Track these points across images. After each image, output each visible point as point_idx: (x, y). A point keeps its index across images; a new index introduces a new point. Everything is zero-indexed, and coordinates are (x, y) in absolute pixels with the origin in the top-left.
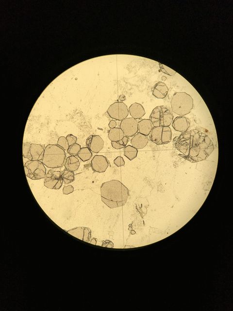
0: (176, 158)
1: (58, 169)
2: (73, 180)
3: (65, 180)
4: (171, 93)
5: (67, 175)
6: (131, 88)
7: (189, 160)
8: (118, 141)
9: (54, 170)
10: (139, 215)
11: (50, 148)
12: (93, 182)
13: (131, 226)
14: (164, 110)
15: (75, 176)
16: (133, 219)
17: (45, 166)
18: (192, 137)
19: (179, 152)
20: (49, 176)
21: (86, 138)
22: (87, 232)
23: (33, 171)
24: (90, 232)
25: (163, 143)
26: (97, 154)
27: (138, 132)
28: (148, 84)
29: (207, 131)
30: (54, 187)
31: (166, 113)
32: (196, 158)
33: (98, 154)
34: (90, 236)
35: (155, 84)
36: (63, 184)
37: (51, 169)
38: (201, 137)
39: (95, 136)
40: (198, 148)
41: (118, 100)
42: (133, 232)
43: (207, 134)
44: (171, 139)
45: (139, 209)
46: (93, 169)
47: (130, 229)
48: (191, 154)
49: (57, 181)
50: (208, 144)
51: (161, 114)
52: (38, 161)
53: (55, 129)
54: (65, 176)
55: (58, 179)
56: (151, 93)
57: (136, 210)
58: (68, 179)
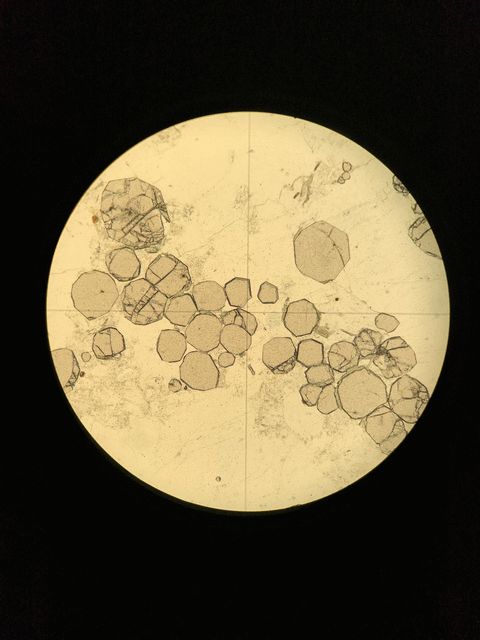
0: (174, 218)
1: (373, 368)
2: (365, 331)
3: (377, 342)
4: (97, 325)
5: (367, 346)
6: (149, 387)
7: (161, 197)
8: (241, 327)
9: (379, 373)
10: (314, 186)
11: (355, 413)
12: (337, 299)
13: (341, 180)
14: (130, 310)
15: (357, 333)
16: (328, 187)
17: (388, 390)
18: (126, 230)
19: (166, 225)
20: (395, 371)
21: (285, 376)
22: (417, 233)
23: (415, 401)
24: (413, 226)
25: (177, 261)
26: (293, 338)
27: (200, 312)
28: (118, 370)
29: (95, 219)
30: (404, 346)
31: (132, 302)
32: (150, 193)
33: (290, 335)
34: (418, 223)
35: (108, 361)
36: (386, 337)
37: (383, 378)
38: (112, 217)
39: (269, 367)
40: (131, 205)
41: (186, 388)
42: (347, 168)
43: (99, 215)
44: (160, 257)
45: (305, 194)
46: (319, 319)
47: (346, 176)
48: (151, 205)
49: (391, 352)
50: (111, 198)
51: (139, 307)
52: (391, 410)
53: (321, 433)
54: (373, 347)
55: (387, 353)
56: (126, 352)
57: (311, 196)
58: (371, 338)
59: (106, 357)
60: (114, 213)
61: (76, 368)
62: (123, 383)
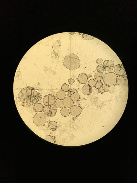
0: (38, 88)
1: (107, 72)
2: (97, 67)
3: (102, 66)
4: (47, 125)
5: (101, 69)
6: (70, 125)
7: (31, 87)
8: (74, 93)
9: (109, 72)
10: (56, 52)
11: (113, 84)
12: (85, 67)
13: (60, 45)
14: (49, 115)
15: (96, 69)
16: (59, 49)
17: (115, 73)
18: (31, 101)
19: (38, 91)
20: (112, 68)
21: (93, 93)
22: (85, 38)
23: (122, 69)
24: (83, 38)
25: (47, 95)
26: (86, 84)
27: (63, 100)
28: (60, 128)
29: (23, 106)
30: (108, 61)
31: (48, 113)
32: (28, 89)
33: (84, 84)
34: (83, 36)
35: (57, 129)
36: (103, 64)
37: (111, 72)
38: (26, 102)
39: (88, 95)
40: (28, 95)
41: (77, 117)
42: (58, 41)
43: (23, 104)
44: (43, 98)
45: (56, 55)
46: (86, 75)
47: (60, 43)
48: (31, 91)
49: (107, 65)
50: (22, 98)
51: (51, 112)
52: (119, 76)
53: (112, 95)
56: (58, 123)
57: (58, 54)
58: (100, 67)
61: (52, 137)
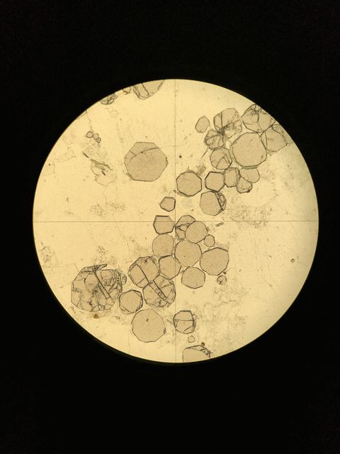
0: (106, 258)
1: (232, 140)
2: (206, 141)
3: (215, 134)
4: (170, 328)
5: (217, 141)
6: (220, 299)
7: (88, 268)
8: (188, 227)
9: (236, 136)
10: (99, 160)
11: (262, 157)
12: (180, 157)
13: (98, 140)
14: (163, 303)
15: (207, 147)
16: (101, 150)
17: (250, 131)
18: (107, 296)
19: (108, 267)
20: (237, 124)
21: (228, 202)
22: (144, 93)
23: (261, 114)
24: (139, 96)
25: (135, 264)
26: (201, 192)
27: (173, 255)
28: (204, 319)
29: (96, 316)
30: (221, 115)
31: (159, 301)
32: (84, 275)
33: (199, 194)
34: (136, 92)
35: (197, 325)
36: (213, 127)
37: (241, 134)
38: (96, 304)
39: (220, 212)
40: (91, 290)
41: (225, 273)
42: (90, 135)
43: (94, 313)
44: (130, 276)
45: (103, 167)
46: (193, 172)
47: (96, 137)
48: (93, 275)
49: (224, 125)
50: (83, 303)
51: (162, 296)
52: (264, 132)
53: (273, 183)
54: (218, 137)
55: (224, 128)
56: (193, 311)
57: (106, 164)
58: (212, 137)
59: (194, 325)
60: (94, 302)
61: (198, 348)
62: (214, 316)
